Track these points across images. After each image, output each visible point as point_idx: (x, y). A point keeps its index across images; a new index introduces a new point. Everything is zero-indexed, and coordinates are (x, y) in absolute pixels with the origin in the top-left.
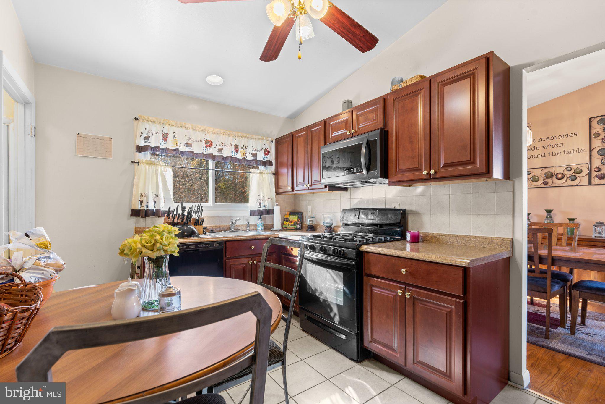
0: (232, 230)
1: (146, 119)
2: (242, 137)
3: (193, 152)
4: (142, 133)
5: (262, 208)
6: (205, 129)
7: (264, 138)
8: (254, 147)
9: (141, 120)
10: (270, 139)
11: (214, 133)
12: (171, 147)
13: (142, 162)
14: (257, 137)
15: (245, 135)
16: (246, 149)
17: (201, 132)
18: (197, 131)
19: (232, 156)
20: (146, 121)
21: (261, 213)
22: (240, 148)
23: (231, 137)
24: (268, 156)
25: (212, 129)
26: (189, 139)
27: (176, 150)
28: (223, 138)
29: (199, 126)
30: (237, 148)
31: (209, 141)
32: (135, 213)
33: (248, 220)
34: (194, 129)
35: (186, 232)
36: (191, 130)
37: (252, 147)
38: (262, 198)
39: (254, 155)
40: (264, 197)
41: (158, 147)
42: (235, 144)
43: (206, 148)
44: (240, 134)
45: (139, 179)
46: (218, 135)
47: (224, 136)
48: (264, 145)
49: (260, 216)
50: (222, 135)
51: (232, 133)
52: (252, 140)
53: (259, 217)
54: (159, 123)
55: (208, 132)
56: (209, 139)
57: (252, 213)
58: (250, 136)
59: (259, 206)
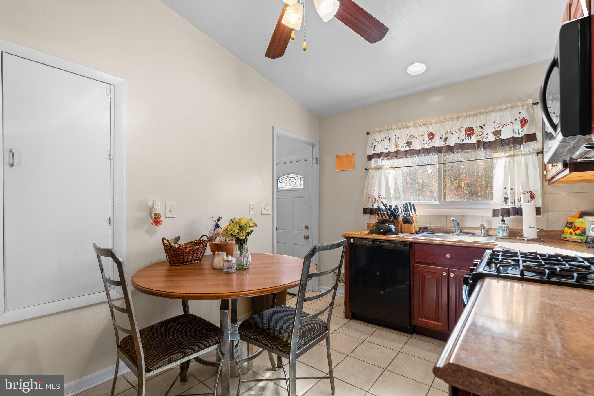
0: (457, 232)
1: (374, 131)
2: (477, 115)
3: (413, 149)
4: (373, 144)
5: (509, 206)
6: (427, 122)
7: (519, 103)
8: (497, 122)
9: (371, 134)
10: (530, 101)
11: (438, 123)
12: (393, 149)
13: (371, 169)
14: (504, 107)
15: (482, 110)
16: (482, 128)
17: (422, 126)
18: (419, 127)
19: (462, 143)
20: (374, 133)
21: (506, 212)
22: (475, 129)
23: (460, 120)
24: (526, 127)
25: (435, 119)
26: (410, 137)
27: (397, 152)
28: (448, 125)
29: (421, 121)
30: (469, 132)
31: (431, 133)
32: (366, 211)
33: (489, 222)
34: (415, 126)
35: (383, 230)
36: (412, 128)
37: (494, 122)
38: (509, 191)
39: (497, 133)
40: (512, 189)
41: (382, 153)
42: (466, 127)
43: (429, 142)
44: (472, 113)
45: (368, 183)
46: (443, 123)
47: (451, 122)
48: (520, 113)
49: (503, 217)
50: (447, 122)
51: (461, 115)
52: (494, 114)
53: (501, 218)
54: (384, 131)
55: (431, 124)
56: (431, 131)
57: (495, 213)
58: (491, 109)
59: (504, 203)
